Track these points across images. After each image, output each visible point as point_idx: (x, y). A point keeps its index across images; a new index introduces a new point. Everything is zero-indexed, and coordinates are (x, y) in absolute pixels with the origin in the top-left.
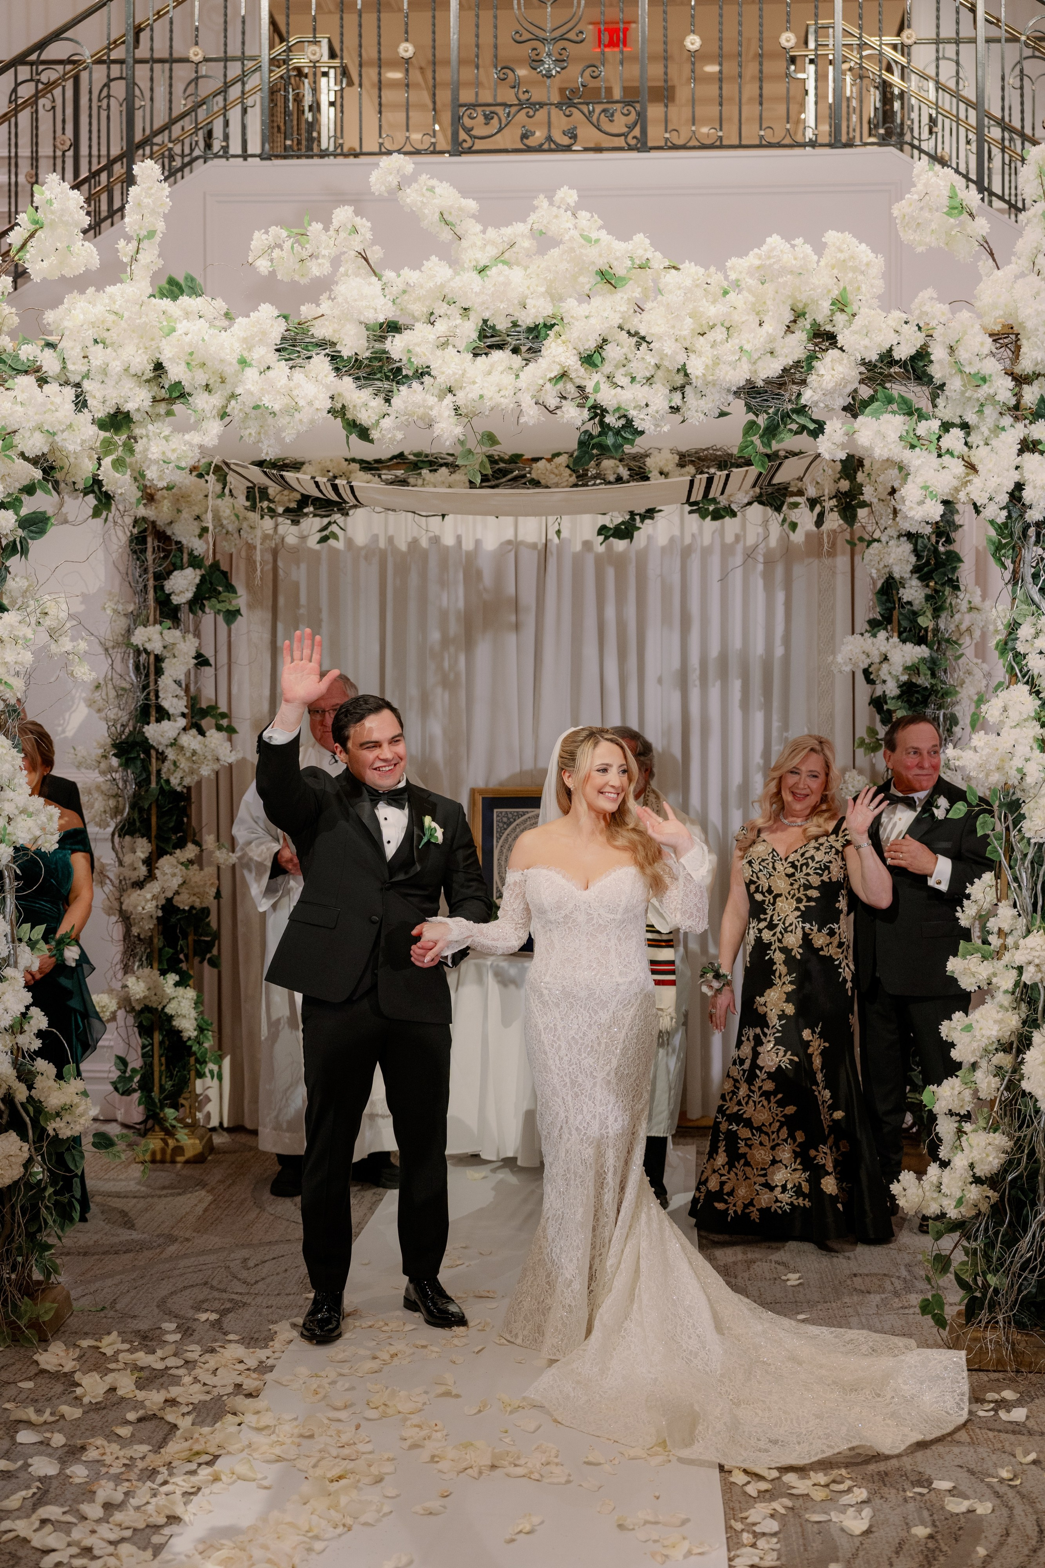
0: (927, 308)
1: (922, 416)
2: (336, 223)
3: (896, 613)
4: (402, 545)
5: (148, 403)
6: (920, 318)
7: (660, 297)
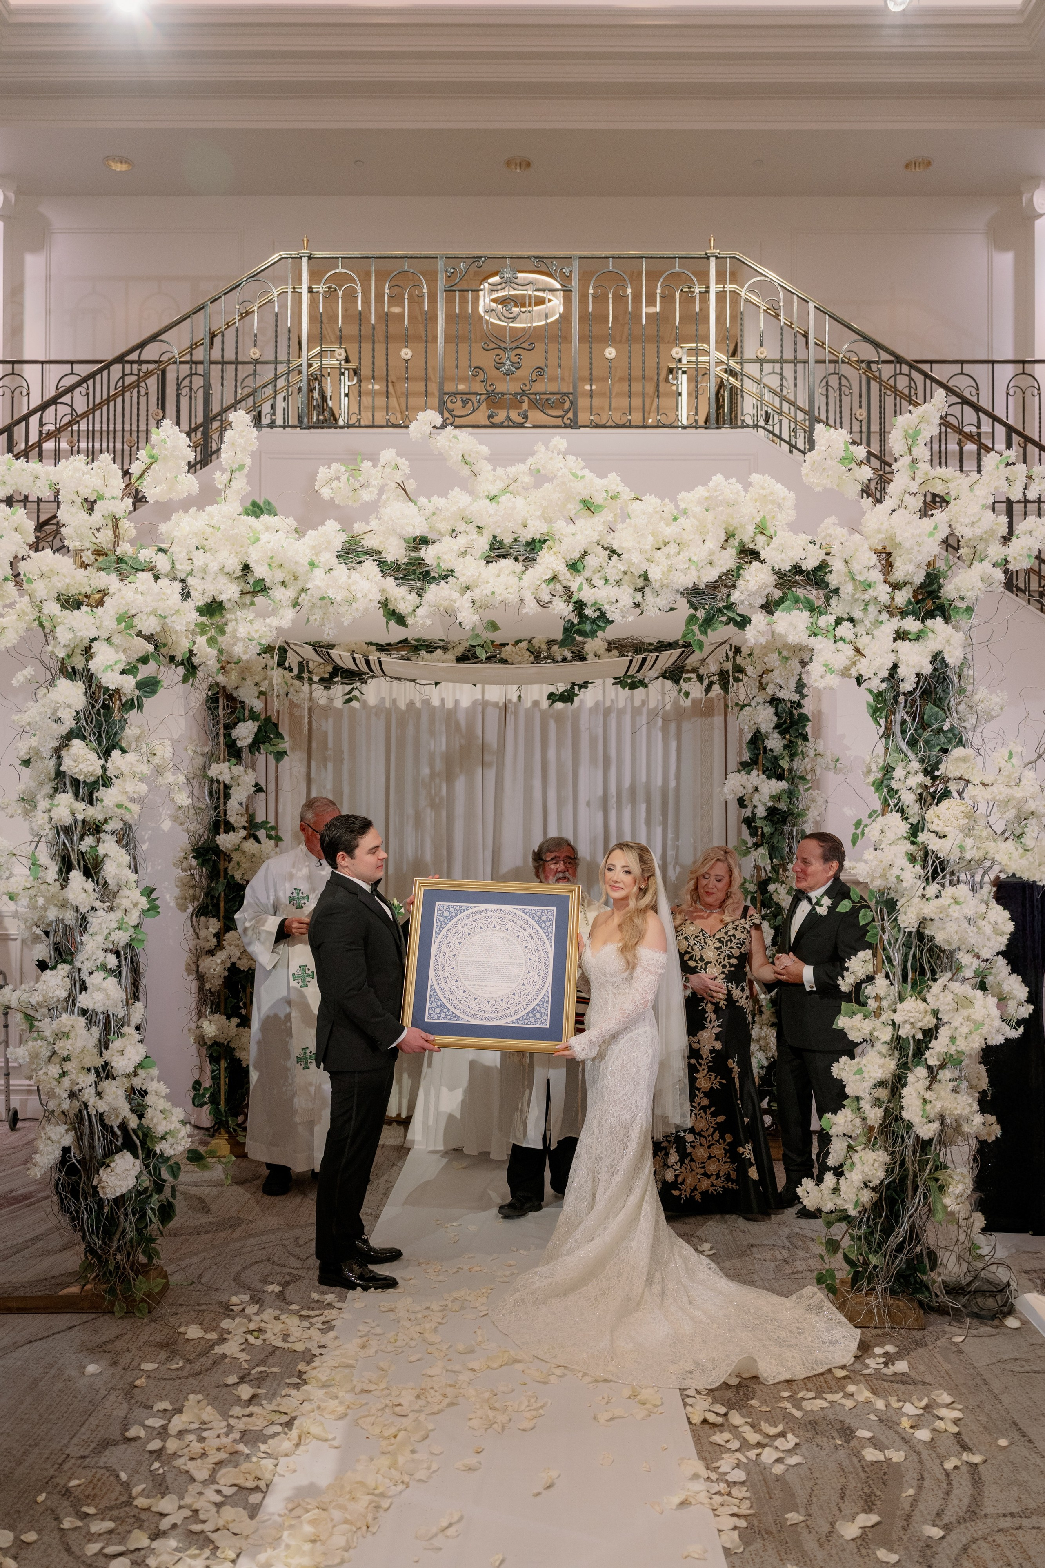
0: (831, 531)
1: (821, 614)
2: (382, 461)
3: (760, 757)
4: (403, 707)
5: (237, 595)
6: (824, 538)
7: (628, 521)
